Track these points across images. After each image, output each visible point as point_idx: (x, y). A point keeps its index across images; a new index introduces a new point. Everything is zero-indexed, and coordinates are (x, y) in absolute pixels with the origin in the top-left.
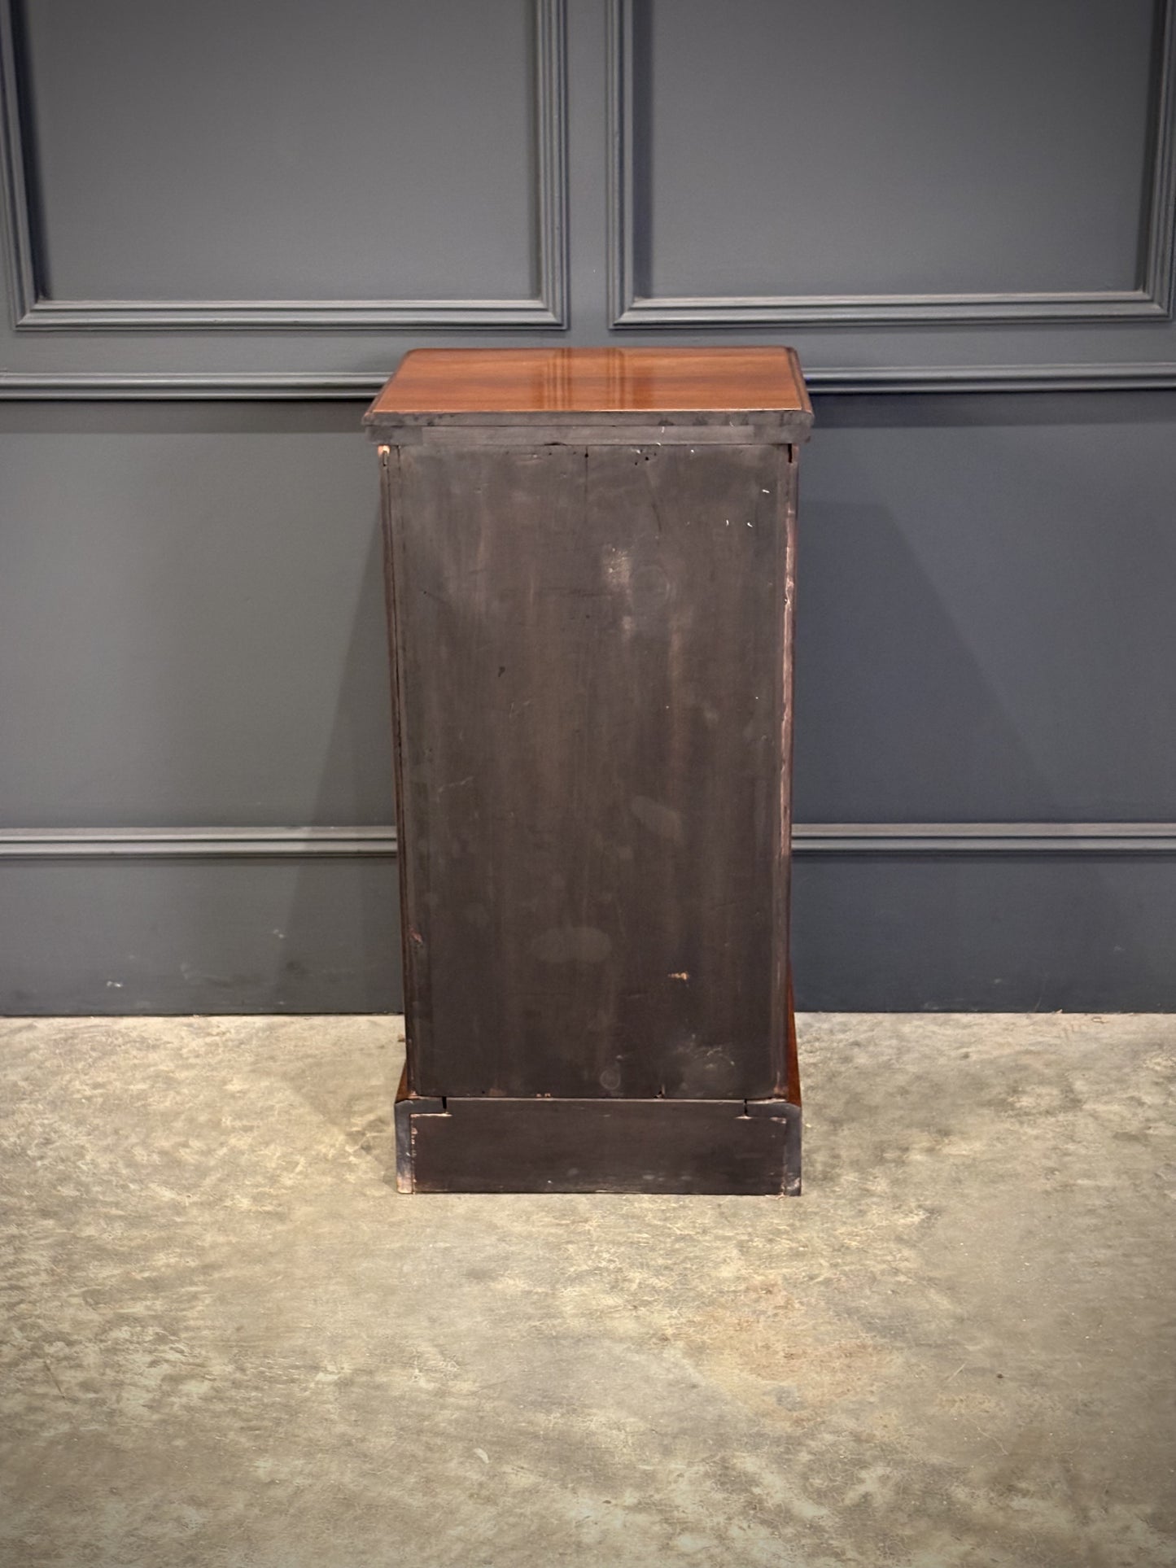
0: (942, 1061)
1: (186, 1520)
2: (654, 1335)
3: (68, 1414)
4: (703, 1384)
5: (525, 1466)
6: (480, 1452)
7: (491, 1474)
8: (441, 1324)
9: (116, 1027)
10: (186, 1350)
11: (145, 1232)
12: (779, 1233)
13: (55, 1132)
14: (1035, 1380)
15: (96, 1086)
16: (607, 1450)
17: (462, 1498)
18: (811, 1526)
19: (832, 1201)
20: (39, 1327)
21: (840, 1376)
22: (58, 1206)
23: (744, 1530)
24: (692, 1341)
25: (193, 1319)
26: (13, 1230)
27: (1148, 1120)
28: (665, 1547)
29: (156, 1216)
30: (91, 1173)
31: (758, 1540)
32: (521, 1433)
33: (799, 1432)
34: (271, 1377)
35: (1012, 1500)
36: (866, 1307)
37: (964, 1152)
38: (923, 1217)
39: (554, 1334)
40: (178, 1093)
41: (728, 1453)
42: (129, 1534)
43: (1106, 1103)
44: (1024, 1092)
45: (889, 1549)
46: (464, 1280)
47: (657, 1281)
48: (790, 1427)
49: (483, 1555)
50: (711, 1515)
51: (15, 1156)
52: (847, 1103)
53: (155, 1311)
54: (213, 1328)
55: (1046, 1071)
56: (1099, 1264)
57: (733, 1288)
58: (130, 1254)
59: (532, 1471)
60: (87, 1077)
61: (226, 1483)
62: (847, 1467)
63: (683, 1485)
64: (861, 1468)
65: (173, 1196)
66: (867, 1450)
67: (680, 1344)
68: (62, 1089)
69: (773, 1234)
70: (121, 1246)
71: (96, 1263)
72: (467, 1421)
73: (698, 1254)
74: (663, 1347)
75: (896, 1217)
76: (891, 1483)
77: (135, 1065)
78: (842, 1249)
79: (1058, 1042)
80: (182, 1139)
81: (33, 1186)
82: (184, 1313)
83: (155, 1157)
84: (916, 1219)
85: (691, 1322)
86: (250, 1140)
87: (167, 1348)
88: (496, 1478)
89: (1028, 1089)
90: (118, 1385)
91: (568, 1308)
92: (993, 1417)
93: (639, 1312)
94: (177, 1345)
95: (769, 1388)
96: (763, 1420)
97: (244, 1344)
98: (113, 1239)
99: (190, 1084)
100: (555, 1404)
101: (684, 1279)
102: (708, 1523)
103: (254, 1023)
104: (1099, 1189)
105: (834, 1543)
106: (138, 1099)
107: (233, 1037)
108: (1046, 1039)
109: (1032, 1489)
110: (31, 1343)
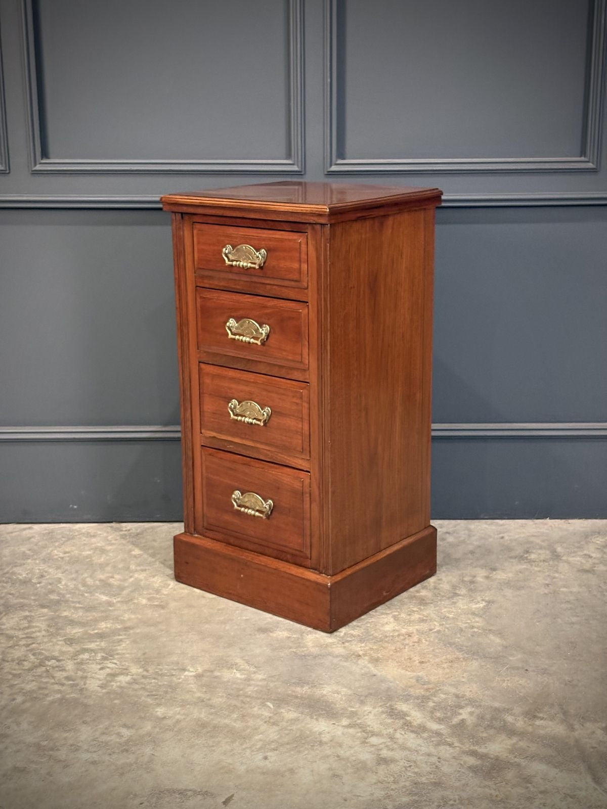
0: (491, 540)
1: (122, 734)
2: (353, 654)
3: (59, 690)
4: (379, 674)
5: (292, 709)
6: (269, 704)
7: (275, 713)
8: (246, 651)
9: (74, 528)
10: (118, 663)
11: (94, 614)
12: (414, 611)
13: (46, 572)
14: (545, 672)
15: (65, 553)
16: (332, 703)
17: (261, 723)
18: (436, 733)
19: (439, 598)
20: (42, 654)
21: (447, 671)
22: (50, 603)
23: (403, 735)
24: (372, 657)
26: (27, 613)
27: (594, 564)
28: (364, 742)
30: (65, 589)
31: (412, 740)
32: (288, 695)
33: (428, 694)
34: (162, 674)
35: (536, 721)
36: (458, 642)
37: (504, 578)
38: (485, 604)
39: (303, 654)
40: (107, 555)
41: (393, 703)
42: (94, 740)
43: (573, 557)
44: (532, 552)
45: (476, 742)
46: (256, 633)
47: (353, 632)
48: (424, 691)
49: (273, 747)
50: (386, 729)
51: (25, 582)
52: (444, 557)
53: (102, 647)
54: (131, 654)
55: (543, 544)
56: (573, 623)
57: (391, 634)
58: (87, 623)
59: (295, 712)
60: (60, 549)
61: (141, 718)
62: (453, 708)
63: (371, 716)
64: (460, 709)
65: (107, 599)
66: (462, 701)
68: (48, 554)
69: (410, 612)
70: (82, 620)
71: (70, 627)
72: (261, 691)
73: (373, 620)
74: (358, 659)
75: (471, 604)
76: (475, 715)
77: (85, 544)
78: (445, 618)
79: (547, 531)
80: (110, 575)
81: (35, 595)
82: (116, 647)
83: (97, 582)
84: (481, 605)
85: (371, 649)
86: (145, 575)
87: (108, 662)
88: (278, 715)
89: (534, 551)
90: (84, 678)
91: (309, 644)
92: (524, 687)
93: (345, 645)
95: (412, 676)
96: (410, 689)
97: (147, 660)
98: (78, 617)
99: (113, 552)
100: (305, 683)
101: (367, 631)
102: (385, 732)
103: (144, 526)
104: (571, 592)
105: (448, 740)
106: (88, 558)
107: (134, 532)
108: (542, 530)
109: (545, 717)
110: (39, 661)
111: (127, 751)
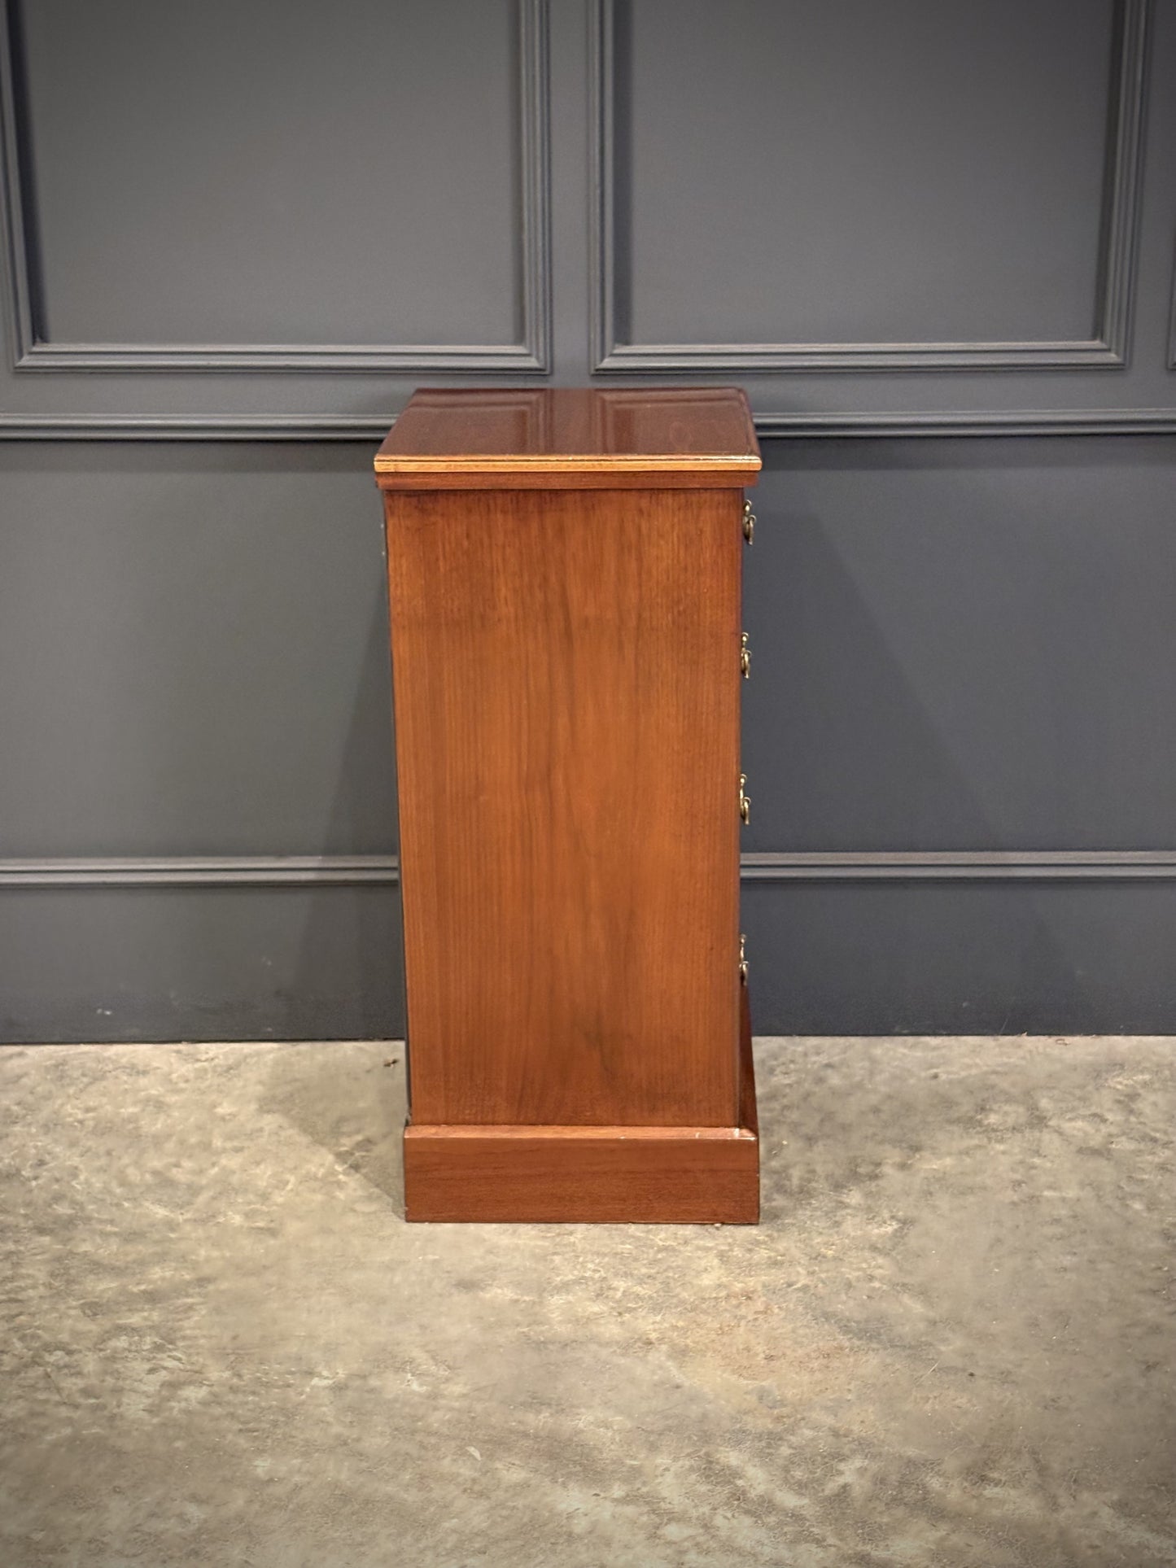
0: (912, 1081)
1: (188, 1517)
2: (639, 1339)
3: (69, 1418)
4: (687, 1384)
5: (517, 1462)
6: (472, 1450)
7: (484, 1470)
8: (432, 1331)
9: (106, 1054)
10: (183, 1357)
11: (140, 1247)
12: (757, 1243)
13: (49, 1154)
14: (1005, 1378)
15: (88, 1110)
16: (595, 1447)
17: (456, 1493)
18: (793, 1515)
19: (808, 1213)
20: (39, 1337)
21: (818, 1376)
22: (55, 1223)
23: (728, 1519)
24: (675, 1345)
25: (190, 1328)
26: (11, 1246)
27: (1110, 1135)
28: (653, 1536)
29: (151, 1232)
30: (85, 1192)
31: (744, 1531)
32: (511, 1432)
33: (780, 1428)
34: (268, 1383)
35: (985, 1489)
36: (842, 1312)
37: (935, 1167)
38: (896, 1227)
39: (542, 1339)
40: (169, 1116)
41: (712, 1448)
42: (135, 1529)
43: (1071, 1120)
44: (991, 1110)
45: (868, 1535)
46: (453, 1290)
47: (640, 1289)
48: (771, 1423)
49: (477, 1546)
50: (696, 1506)
51: (10, 1176)
52: (822, 1121)
53: (153, 1321)
54: (211, 1337)
55: (1013, 1090)
56: (1065, 1269)
57: (714, 1295)
58: (127, 1268)
59: (523, 1468)
60: (79, 1101)
61: (226, 1481)
62: (826, 1460)
63: (669, 1478)
64: (840, 1461)
65: (167, 1214)
66: (846, 1444)
67: (664, 1347)
68: (55, 1113)
69: (752, 1244)
70: (117, 1261)
71: (93, 1277)
72: (459, 1421)
73: (680, 1263)
74: (648, 1351)
75: (870, 1227)
76: (869, 1474)
77: (126, 1090)
78: (818, 1258)
79: (1023, 1063)
80: (173, 1160)
81: (28, 1204)
82: (180, 1323)
83: (148, 1177)
84: (890, 1229)
85: (674, 1328)
86: (241, 1160)
87: (165, 1356)
88: (489, 1474)
89: (995, 1107)
90: (117, 1391)
91: (554, 1316)
92: (965, 1413)
93: (624, 1318)
94: (175, 1353)
95: (750, 1387)
96: (744, 1417)
97: (239, 1351)
98: (109, 1254)
99: (180, 1107)
100: (544, 1404)
101: (666, 1287)
102: (694, 1513)
103: (243, 1049)
104: (1063, 1200)
105: (815, 1530)
106: (130, 1122)
107: (221, 1062)
108: (1012, 1060)
109: (1003, 1479)
110: (31, 1353)
111: (196, 1553)
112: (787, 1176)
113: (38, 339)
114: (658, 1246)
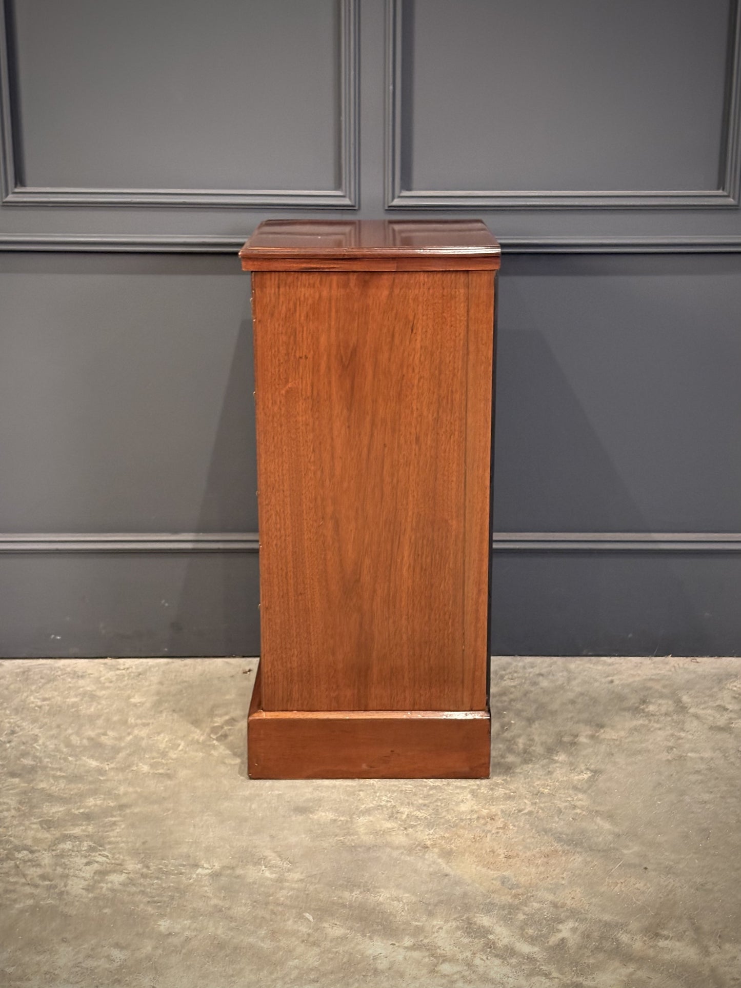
0: (596, 684)
1: (113, 957)
2: (419, 845)
3: (31, 894)
4: (452, 873)
5: (338, 923)
6: (307, 915)
7: (315, 928)
8: (278, 839)
9: (57, 665)
10: (109, 855)
11: (80, 786)
12: (497, 784)
13: (18, 727)
14: (669, 870)
15: (44, 699)
16: (391, 913)
17: (297, 943)
18: (528, 958)
19: (531, 766)
20: (11, 842)
21: (542, 869)
22: (22, 770)
23: (484, 960)
24: (443, 848)
25: (114, 837)
27: (730, 719)
28: (433, 971)
29: (87, 776)
30: (43, 751)
31: (496, 968)
32: (333, 903)
33: (517, 902)
34: (167, 871)
35: (658, 941)
36: (556, 828)
37: (614, 737)
38: (590, 775)
39: (353, 844)
40: (99, 703)
41: (471, 915)
42: (76, 966)
43: (703, 709)
44: (650, 703)
45: (580, 971)
46: (292, 813)
47: (419, 813)
48: (511, 898)
49: (312, 977)
50: (462, 952)
52: (537, 709)
53: (89, 832)
54: (127, 842)
55: (664, 690)
56: (705, 802)
57: (469, 817)
58: (70, 798)
59: (342, 926)
60: (38, 694)
61: (138, 934)
62: (550, 922)
63: (442, 934)
64: (559, 923)
65: (98, 764)
66: (562, 912)
68: (22, 701)
69: (493, 785)
70: (64, 794)
71: (48, 804)
72: (298, 897)
73: (445, 796)
74: (425, 852)
75: (572, 775)
76: (578, 932)
77: (70, 687)
78: (539, 794)
79: (670, 673)
80: (101, 731)
82: (107, 833)
83: (85, 742)
84: (586, 776)
85: (443, 837)
86: (147, 731)
87: (97, 854)
88: (319, 931)
89: (653, 700)
90: (65, 877)
91: (361, 829)
92: (643, 893)
93: (408, 832)
94: (103, 853)
95: (495, 876)
96: (493, 895)
97: (148, 852)
98: (59, 790)
99: (106, 698)
100: (355, 886)
101: (436, 811)
102: (460, 957)
103: (148, 663)
104: (702, 759)
105: (543, 968)
106: (73, 707)
107: (134, 670)
108: (662, 672)
109: (671, 935)
110: (6, 852)
111: (119, 981)
112: (515, 742)
113: (19, 185)
114: (430, 786)
